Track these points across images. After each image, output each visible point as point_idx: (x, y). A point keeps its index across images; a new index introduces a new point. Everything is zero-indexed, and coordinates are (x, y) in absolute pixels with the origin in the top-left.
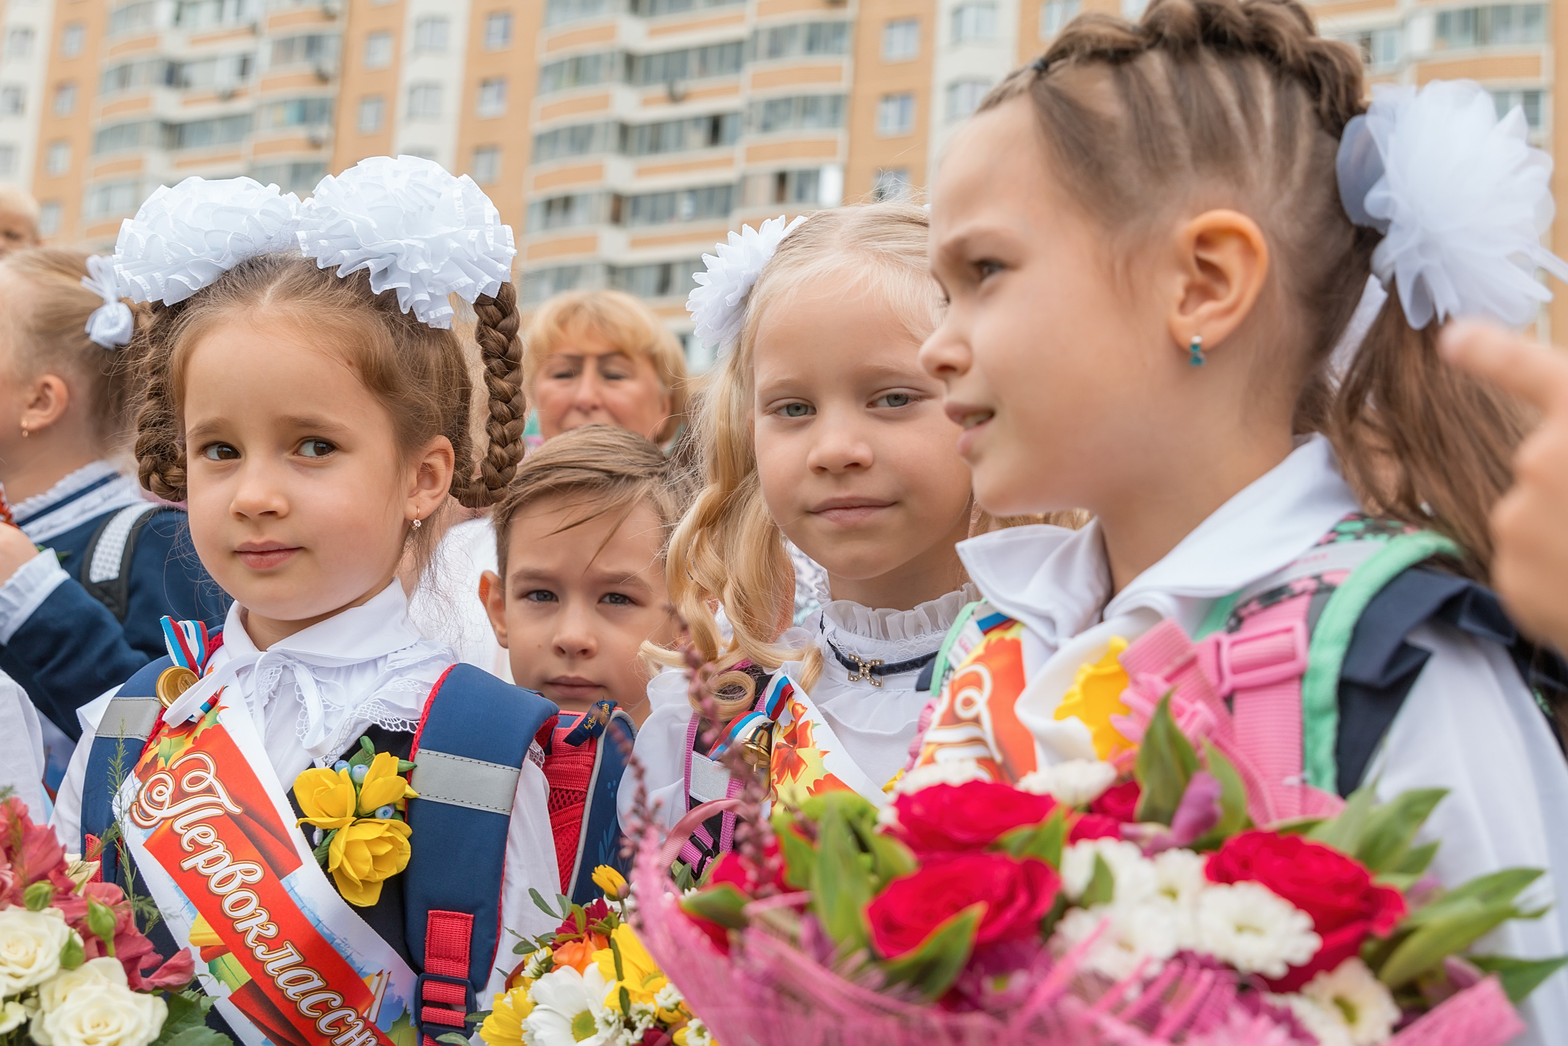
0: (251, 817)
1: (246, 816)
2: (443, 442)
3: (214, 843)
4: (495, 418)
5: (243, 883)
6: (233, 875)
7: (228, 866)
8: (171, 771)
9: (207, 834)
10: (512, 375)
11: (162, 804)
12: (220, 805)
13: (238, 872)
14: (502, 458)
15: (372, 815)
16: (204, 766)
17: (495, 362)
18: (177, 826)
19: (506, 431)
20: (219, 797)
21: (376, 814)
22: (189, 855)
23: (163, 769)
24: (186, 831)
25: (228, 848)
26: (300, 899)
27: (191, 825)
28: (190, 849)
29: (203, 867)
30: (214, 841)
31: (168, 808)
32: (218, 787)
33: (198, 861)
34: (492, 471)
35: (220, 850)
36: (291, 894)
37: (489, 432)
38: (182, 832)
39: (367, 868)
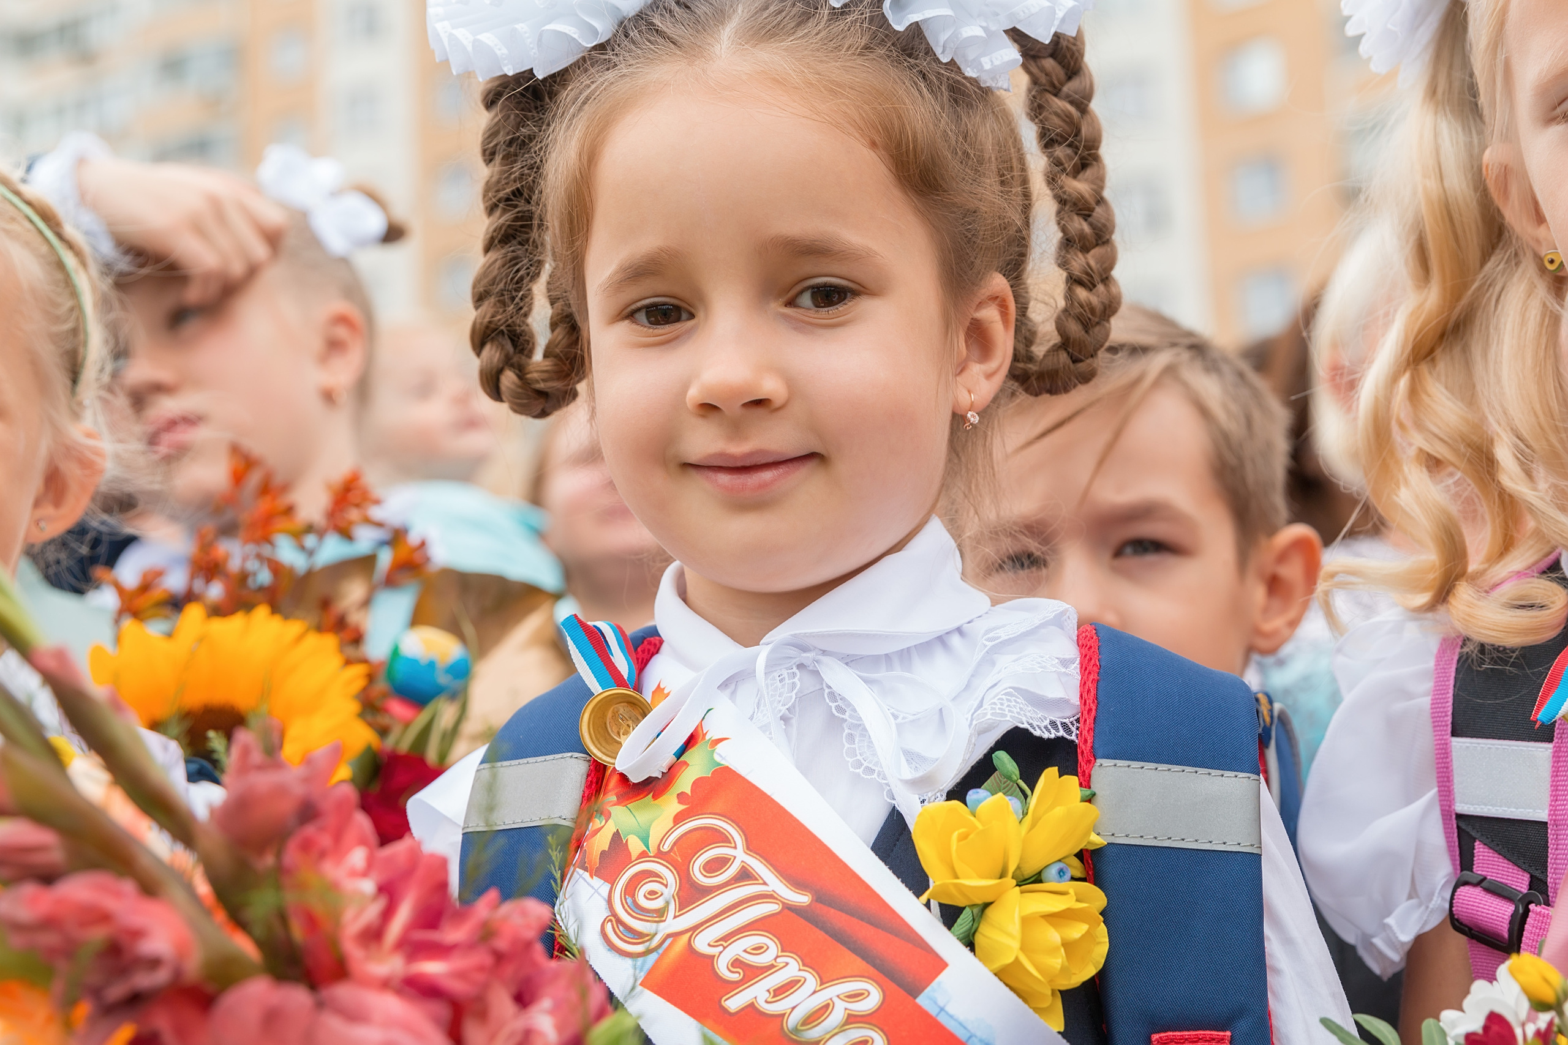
0: (830, 905)
1: (819, 905)
2: (999, 283)
3: (779, 960)
4: (1069, 243)
5: (849, 1016)
6: (827, 1006)
7: (815, 992)
8: (660, 855)
9: (762, 947)
10: (1089, 173)
11: (660, 914)
12: (771, 896)
13: (836, 1000)
14: (1090, 304)
15: (1038, 878)
16: (722, 838)
17: (1061, 151)
18: (702, 943)
19: (1092, 263)
20: (765, 883)
21: (1044, 876)
22: (732, 987)
23: (643, 855)
24: (721, 948)
25: (807, 963)
26: (961, 1024)
27: (728, 938)
28: (735, 977)
29: (767, 1002)
30: (778, 957)
31: (675, 917)
32: (758, 866)
33: (757, 993)
34: (1074, 328)
35: (792, 969)
36: (942, 1019)
37: (1063, 264)
38: (714, 951)
39: (1057, 961)
